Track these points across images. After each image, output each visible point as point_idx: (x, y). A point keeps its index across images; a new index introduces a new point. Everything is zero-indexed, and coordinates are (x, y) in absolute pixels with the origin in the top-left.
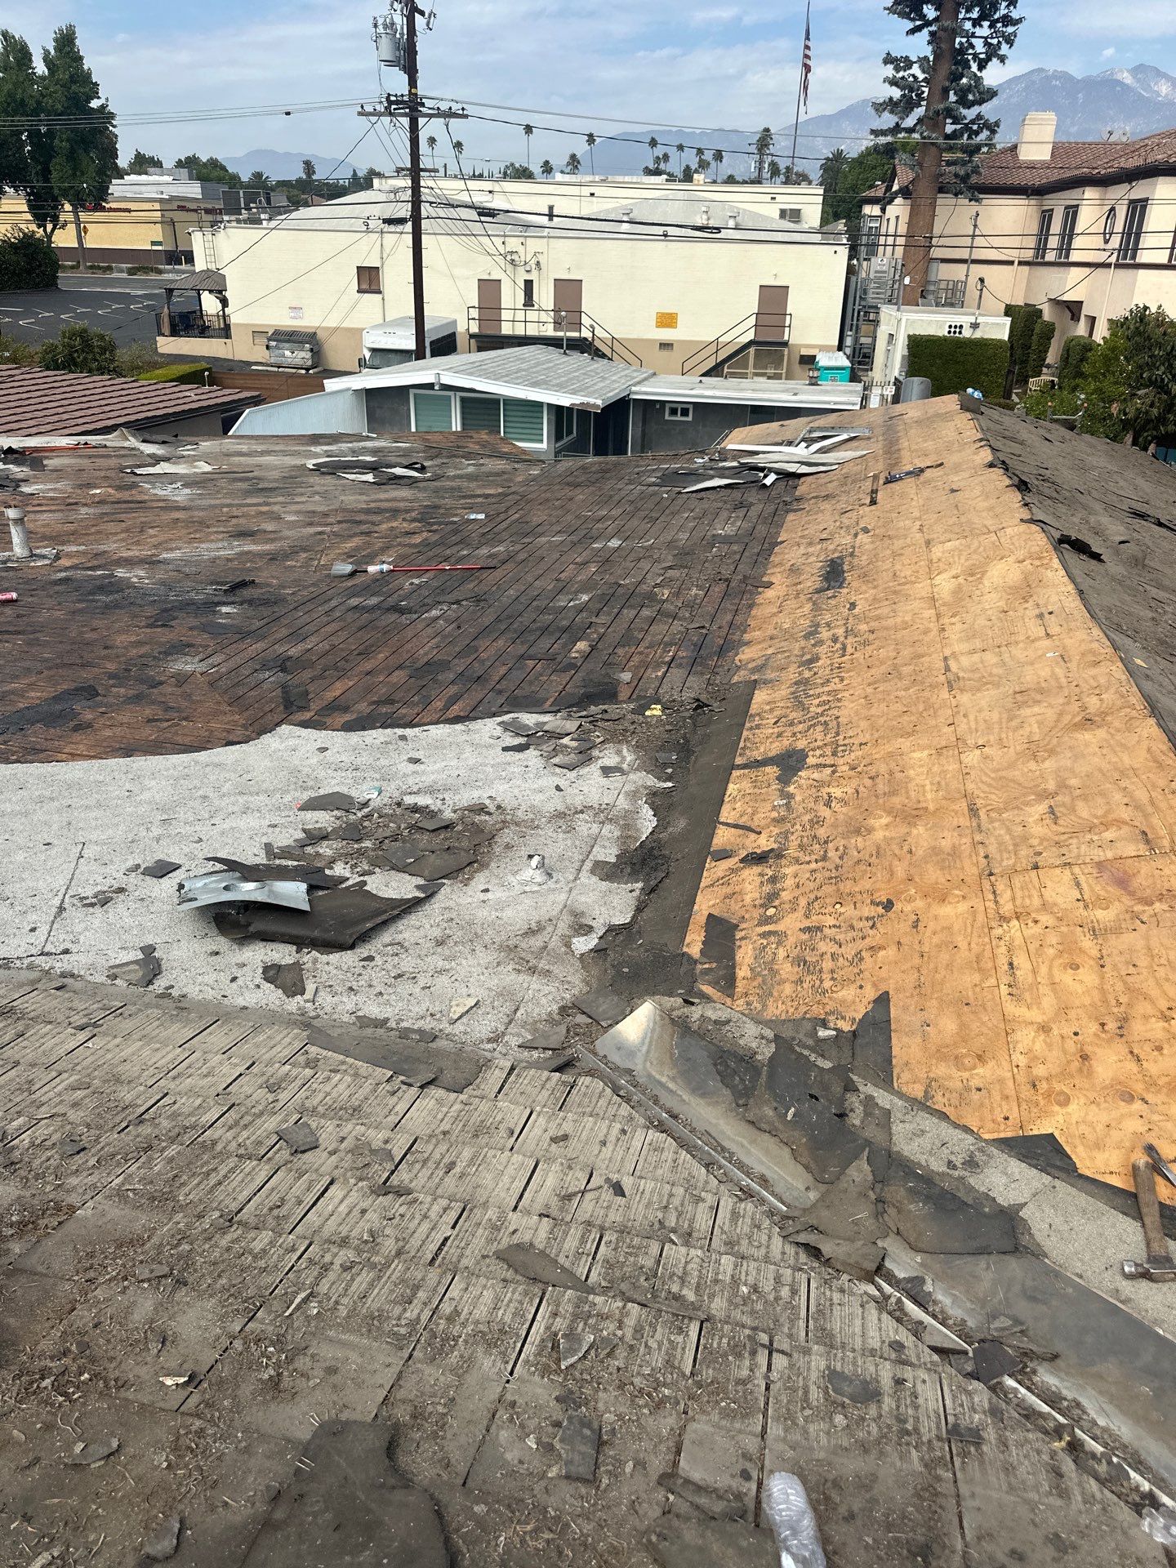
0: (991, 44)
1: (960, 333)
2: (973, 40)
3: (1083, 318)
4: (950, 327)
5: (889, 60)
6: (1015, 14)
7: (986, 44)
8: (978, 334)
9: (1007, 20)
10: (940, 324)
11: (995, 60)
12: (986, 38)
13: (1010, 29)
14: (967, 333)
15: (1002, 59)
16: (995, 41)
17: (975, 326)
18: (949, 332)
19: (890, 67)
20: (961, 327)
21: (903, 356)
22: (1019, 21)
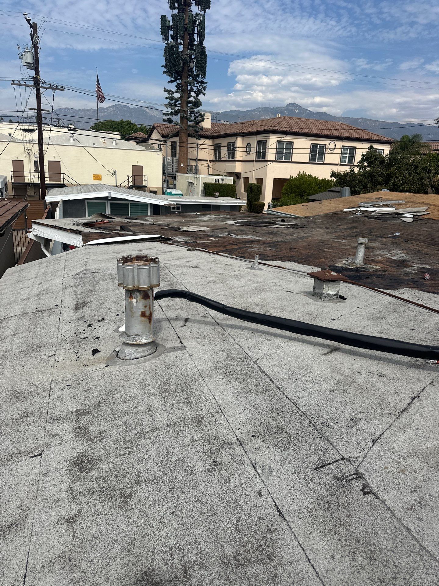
0: (199, 89)
1: (218, 182)
2: (193, 87)
3: (242, 177)
4: (215, 180)
5: (165, 90)
6: (205, 81)
7: (197, 89)
8: (224, 183)
9: (202, 82)
10: (212, 179)
11: (201, 94)
12: (197, 87)
13: (204, 85)
14: (221, 182)
15: (204, 94)
16: (200, 88)
17: (223, 180)
18: (215, 182)
19: (166, 93)
20: (219, 180)
21: (202, 190)
22: (206, 83)
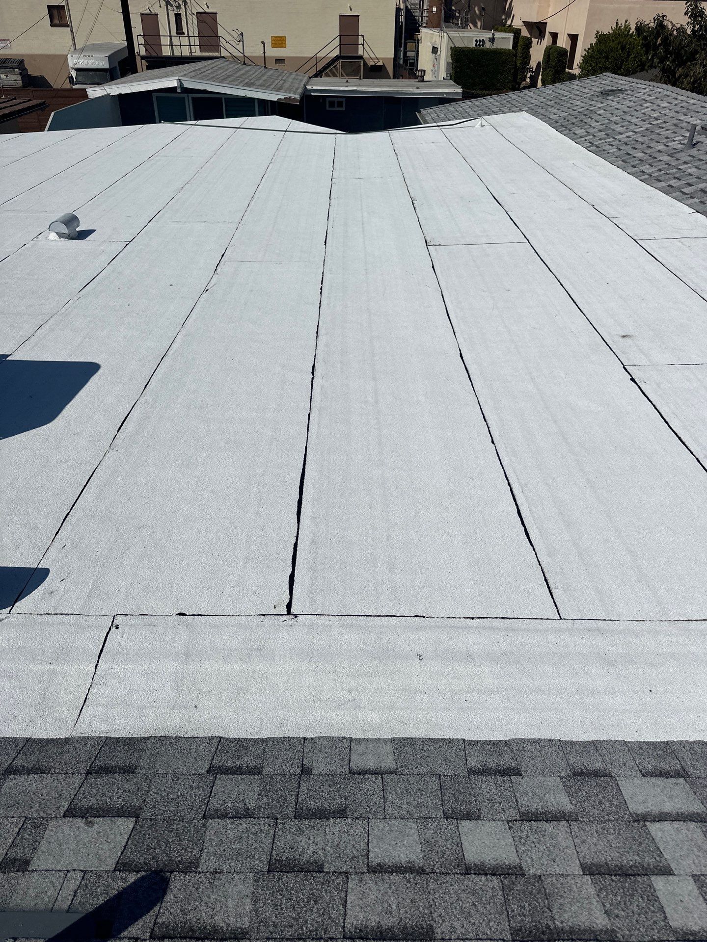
1: (483, 45)
3: (547, 33)
4: (476, 41)
8: (495, 47)
10: (469, 40)
14: (488, 45)
17: (492, 40)
18: (476, 45)
20: (483, 40)
21: (448, 63)
